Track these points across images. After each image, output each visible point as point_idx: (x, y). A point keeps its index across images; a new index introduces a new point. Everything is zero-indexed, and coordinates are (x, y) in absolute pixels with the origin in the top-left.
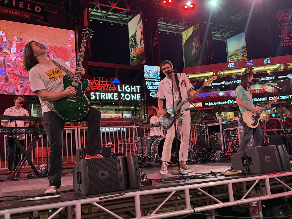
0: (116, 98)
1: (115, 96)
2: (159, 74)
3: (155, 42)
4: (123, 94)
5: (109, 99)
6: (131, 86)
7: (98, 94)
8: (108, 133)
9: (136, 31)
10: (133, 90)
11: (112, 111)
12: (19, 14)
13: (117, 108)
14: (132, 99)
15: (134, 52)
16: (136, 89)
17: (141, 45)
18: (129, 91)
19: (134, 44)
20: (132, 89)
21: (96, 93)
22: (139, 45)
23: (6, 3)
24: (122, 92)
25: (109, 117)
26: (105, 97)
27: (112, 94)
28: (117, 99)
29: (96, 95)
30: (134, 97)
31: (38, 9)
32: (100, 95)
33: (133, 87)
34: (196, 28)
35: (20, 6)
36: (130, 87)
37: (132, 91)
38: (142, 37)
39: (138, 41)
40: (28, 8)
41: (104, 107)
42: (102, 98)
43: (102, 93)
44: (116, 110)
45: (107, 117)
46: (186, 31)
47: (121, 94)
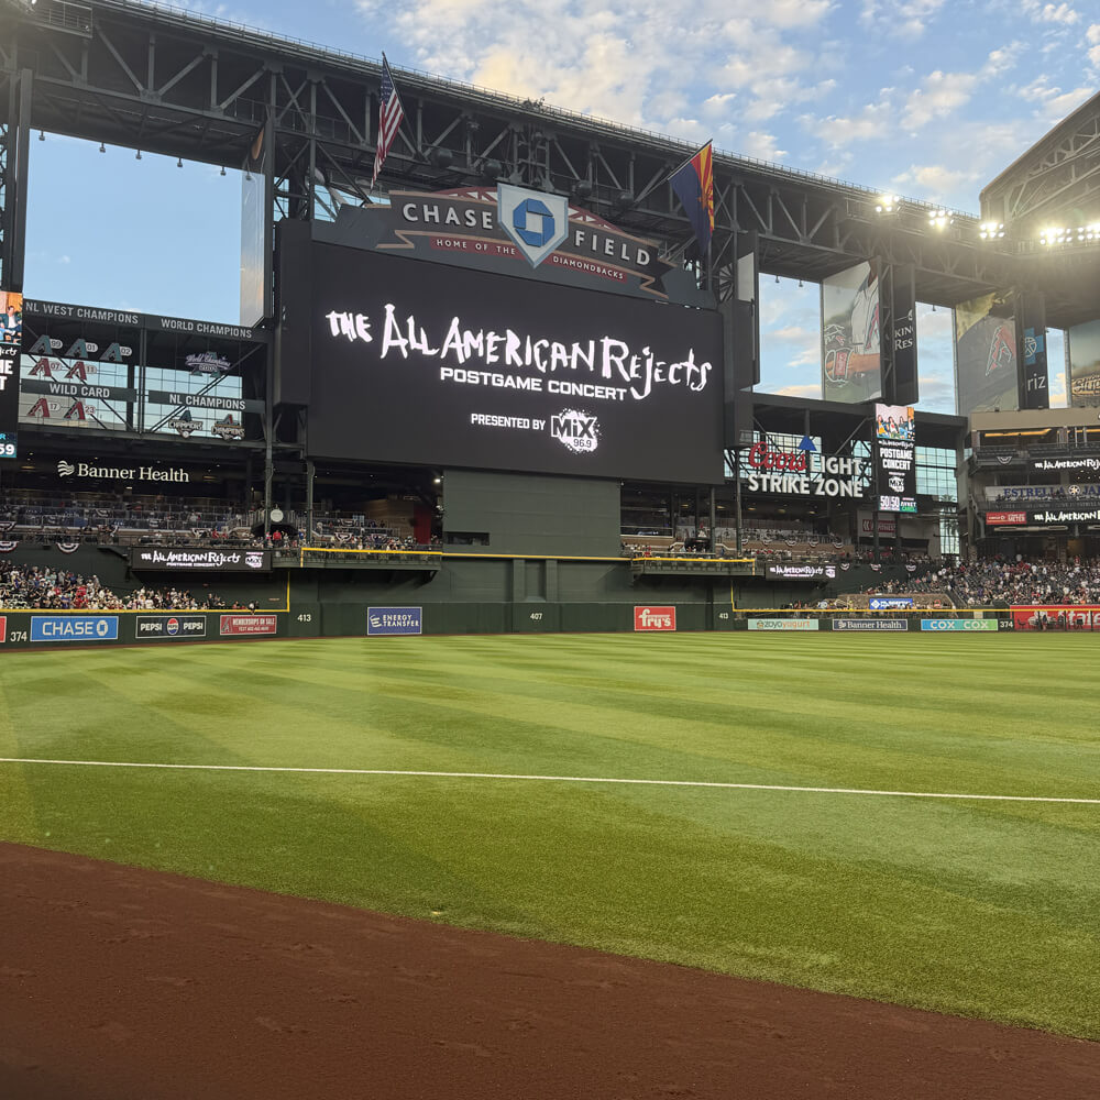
0: (806, 489)
1: (802, 484)
2: (911, 428)
3: (903, 338)
4: (821, 481)
5: (790, 491)
6: (842, 460)
9: (853, 308)
10: (844, 469)
14: (843, 494)
15: (841, 363)
16: (853, 466)
17: (868, 346)
18: (835, 472)
19: (841, 341)
20: (843, 466)
21: (761, 476)
22: (860, 348)
23: (578, 244)
26: (781, 486)
28: (808, 492)
29: (760, 481)
30: (845, 488)
31: (644, 258)
33: (845, 462)
34: (1004, 301)
35: (607, 251)
36: (838, 462)
37: (842, 472)
38: (876, 326)
39: (859, 335)
40: (624, 256)
42: (773, 490)
46: (969, 303)
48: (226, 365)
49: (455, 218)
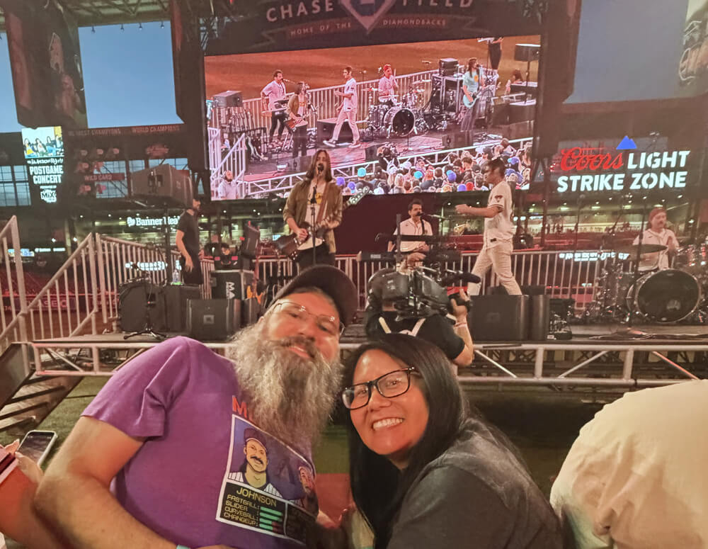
0: (619, 185)
1: (616, 181)
4: (637, 176)
5: (601, 188)
7: (575, 178)
8: (584, 263)
10: (669, 163)
11: (604, 217)
12: (428, 22)
13: (617, 208)
14: (661, 187)
16: (679, 158)
20: (666, 159)
21: (572, 178)
24: (637, 170)
25: (594, 230)
26: (592, 185)
27: (610, 176)
28: (621, 188)
29: (569, 183)
30: (666, 180)
32: (579, 182)
33: (670, 155)
36: (661, 157)
37: (664, 165)
41: (587, 209)
42: (583, 189)
43: (584, 177)
44: (614, 213)
45: (588, 230)
47: (634, 176)
48: (166, 151)
49: (304, 10)
